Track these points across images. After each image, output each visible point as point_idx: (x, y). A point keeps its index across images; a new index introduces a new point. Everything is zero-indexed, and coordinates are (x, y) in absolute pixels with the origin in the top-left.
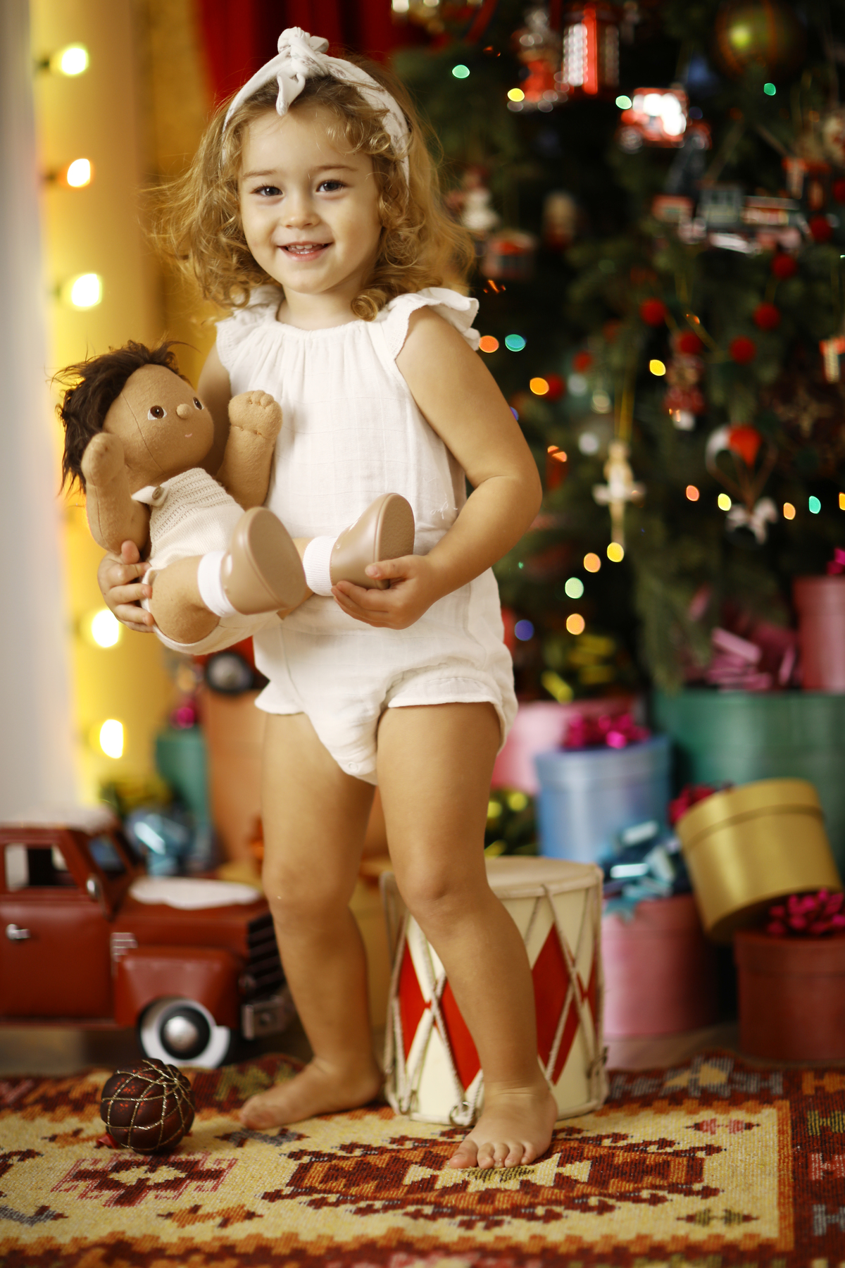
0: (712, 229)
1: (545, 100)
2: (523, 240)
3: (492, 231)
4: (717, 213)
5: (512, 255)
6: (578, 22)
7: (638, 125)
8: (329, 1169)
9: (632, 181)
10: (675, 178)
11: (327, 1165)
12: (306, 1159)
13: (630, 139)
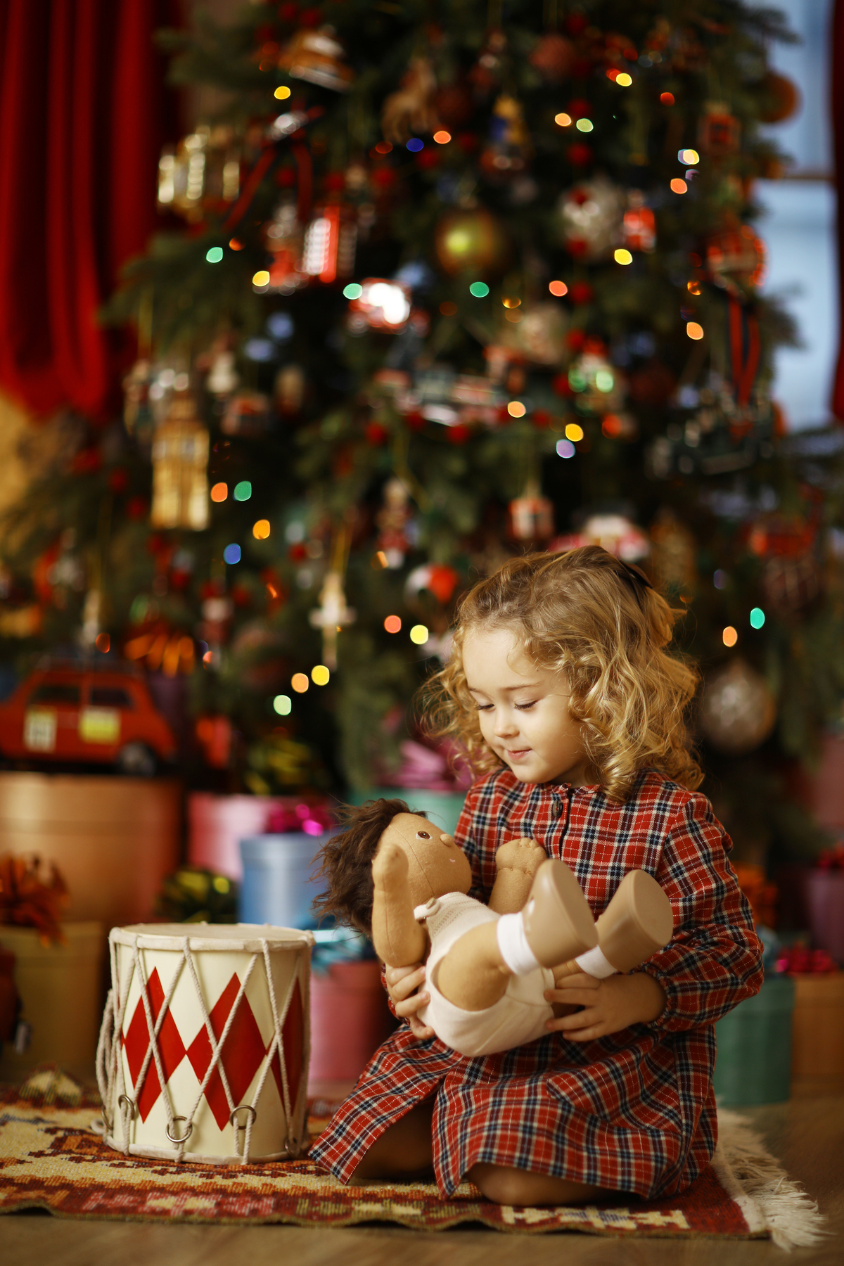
0: (426, 402)
1: (287, 283)
2: (258, 403)
3: (232, 394)
4: (432, 388)
5: (248, 416)
6: (321, 216)
7: (364, 314)
8: (82, 1141)
9: (356, 359)
10: (394, 357)
11: (79, 1138)
12: (60, 1134)
13: (357, 323)
